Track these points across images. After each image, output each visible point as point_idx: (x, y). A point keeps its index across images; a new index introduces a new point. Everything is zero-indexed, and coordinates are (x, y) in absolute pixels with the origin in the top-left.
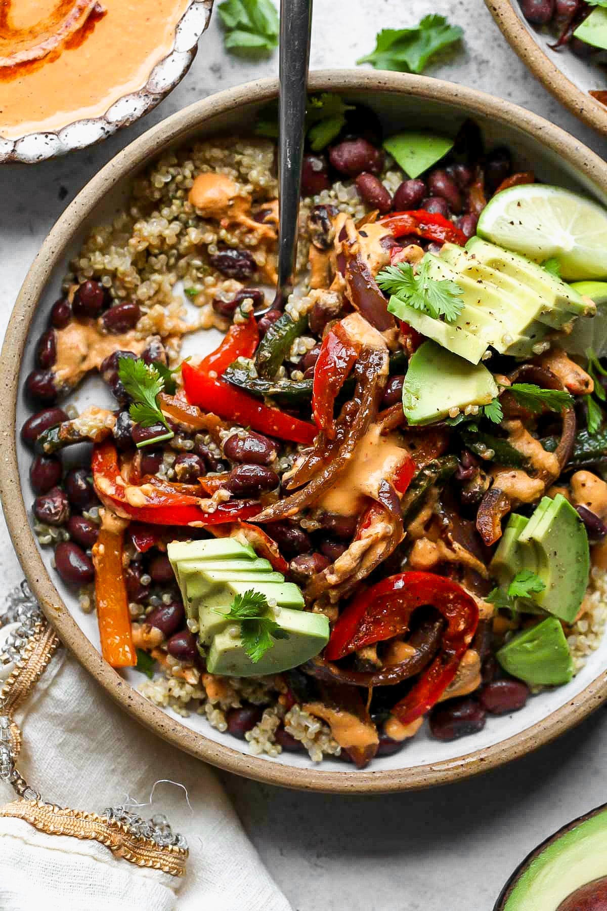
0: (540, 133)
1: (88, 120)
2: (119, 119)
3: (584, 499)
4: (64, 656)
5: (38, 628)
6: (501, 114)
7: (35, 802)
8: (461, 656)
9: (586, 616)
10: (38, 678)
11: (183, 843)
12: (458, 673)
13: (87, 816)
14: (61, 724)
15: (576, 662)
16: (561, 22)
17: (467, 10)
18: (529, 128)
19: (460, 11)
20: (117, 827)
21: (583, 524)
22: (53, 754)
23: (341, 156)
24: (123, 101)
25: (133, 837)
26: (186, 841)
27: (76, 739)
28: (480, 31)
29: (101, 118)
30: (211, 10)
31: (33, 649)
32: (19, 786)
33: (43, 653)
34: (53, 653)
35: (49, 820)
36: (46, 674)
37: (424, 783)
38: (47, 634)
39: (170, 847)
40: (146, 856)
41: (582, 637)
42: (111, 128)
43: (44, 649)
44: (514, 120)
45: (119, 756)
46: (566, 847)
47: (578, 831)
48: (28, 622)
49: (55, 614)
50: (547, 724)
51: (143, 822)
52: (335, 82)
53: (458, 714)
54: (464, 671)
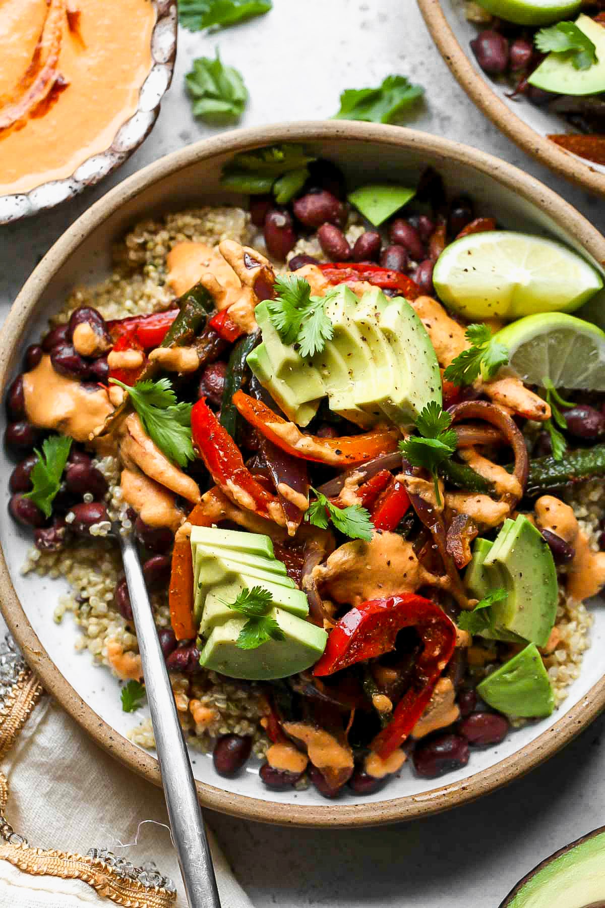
0: (496, 172)
1: (57, 181)
2: (86, 177)
3: (548, 523)
4: (48, 704)
5: (21, 677)
6: (458, 157)
7: (19, 845)
8: (435, 682)
9: (562, 645)
10: (22, 725)
11: (170, 885)
12: (432, 700)
13: (70, 857)
14: (48, 772)
15: (557, 693)
16: (517, 71)
17: (428, 70)
18: (485, 168)
19: (421, 71)
20: (101, 866)
21: (547, 544)
22: (41, 803)
23: (305, 208)
24: (90, 162)
25: (118, 878)
26: (173, 883)
27: (63, 787)
28: (442, 89)
29: (68, 178)
30: (172, 71)
31: (17, 696)
32: (5, 832)
33: (26, 700)
34: (37, 700)
35: (33, 861)
36: (30, 721)
37: (407, 814)
38: (31, 682)
39: (157, 888)
40: (132, 897)
41: (563, 667)
42: (78, 187)
43: (28, 697)
44: (471, 161)
45: (107, 803)
46: (552, 875)
47: (565, 858)
48: (12, 672)
49: (35, 658)
50: (528, 751)
51: (129, 864)
52: (294, 132)
53: (440, 749)
54: (437, 699)
